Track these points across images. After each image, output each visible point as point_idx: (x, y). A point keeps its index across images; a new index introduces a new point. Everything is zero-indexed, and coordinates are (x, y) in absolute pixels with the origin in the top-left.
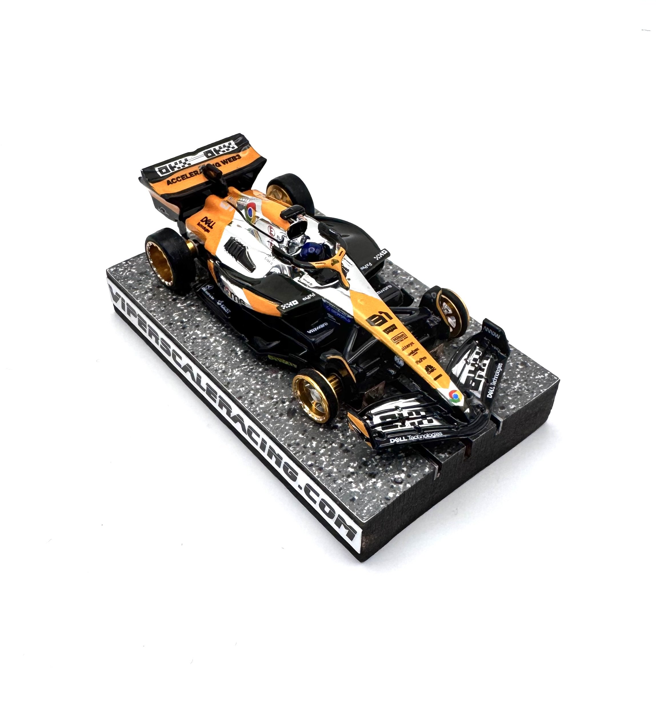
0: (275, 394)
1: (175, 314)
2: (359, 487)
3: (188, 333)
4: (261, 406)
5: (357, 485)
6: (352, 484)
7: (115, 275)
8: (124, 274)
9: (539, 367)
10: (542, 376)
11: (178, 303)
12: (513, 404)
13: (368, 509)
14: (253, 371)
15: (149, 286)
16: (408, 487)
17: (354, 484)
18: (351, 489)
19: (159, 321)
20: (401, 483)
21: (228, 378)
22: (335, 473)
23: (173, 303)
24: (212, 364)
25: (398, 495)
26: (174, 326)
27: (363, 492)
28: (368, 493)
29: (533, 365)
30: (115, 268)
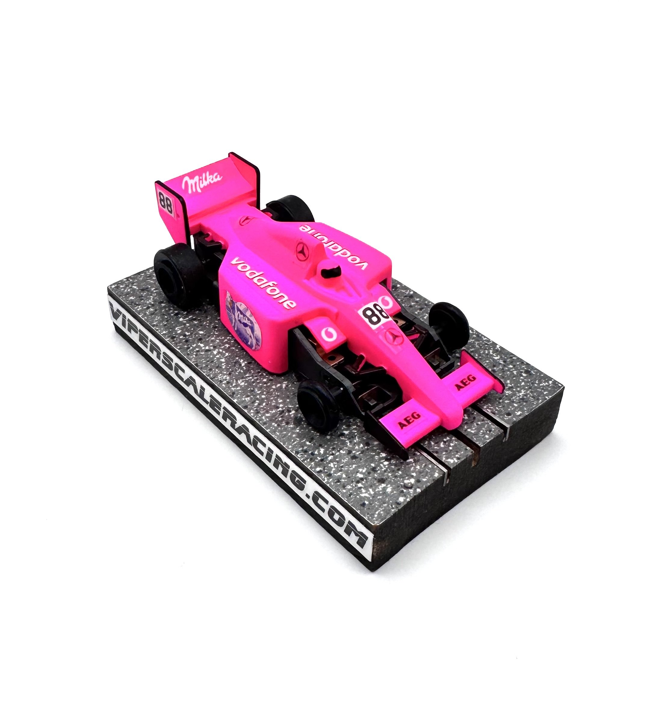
0: (280, 403)
1: (178, 327)
2: (369, 492)
3: (192, 346)
4: (267, 415)
5: (367, 491)
6: (362, 489)
7: (117, 292)
8: (126, 291)
9: (542, 375)
10: (547, 384)
11: (180, 318)
12: (519, 411)
13: (379, 514)
14: (258, 381)
15: (151, 301)
16: (419, 492)
17: (364, 489)
18: (361, 495)
19: (161, 335)
20: (411, 488)
21: (232, 388)
22: (344, 479)
23: (176, 317)
24: (216, 375)
25: (408, 500)
26: (177, 340)
27: (373, 497)
28: (378, 498)
29: (537, 373)
30: (116, 285)
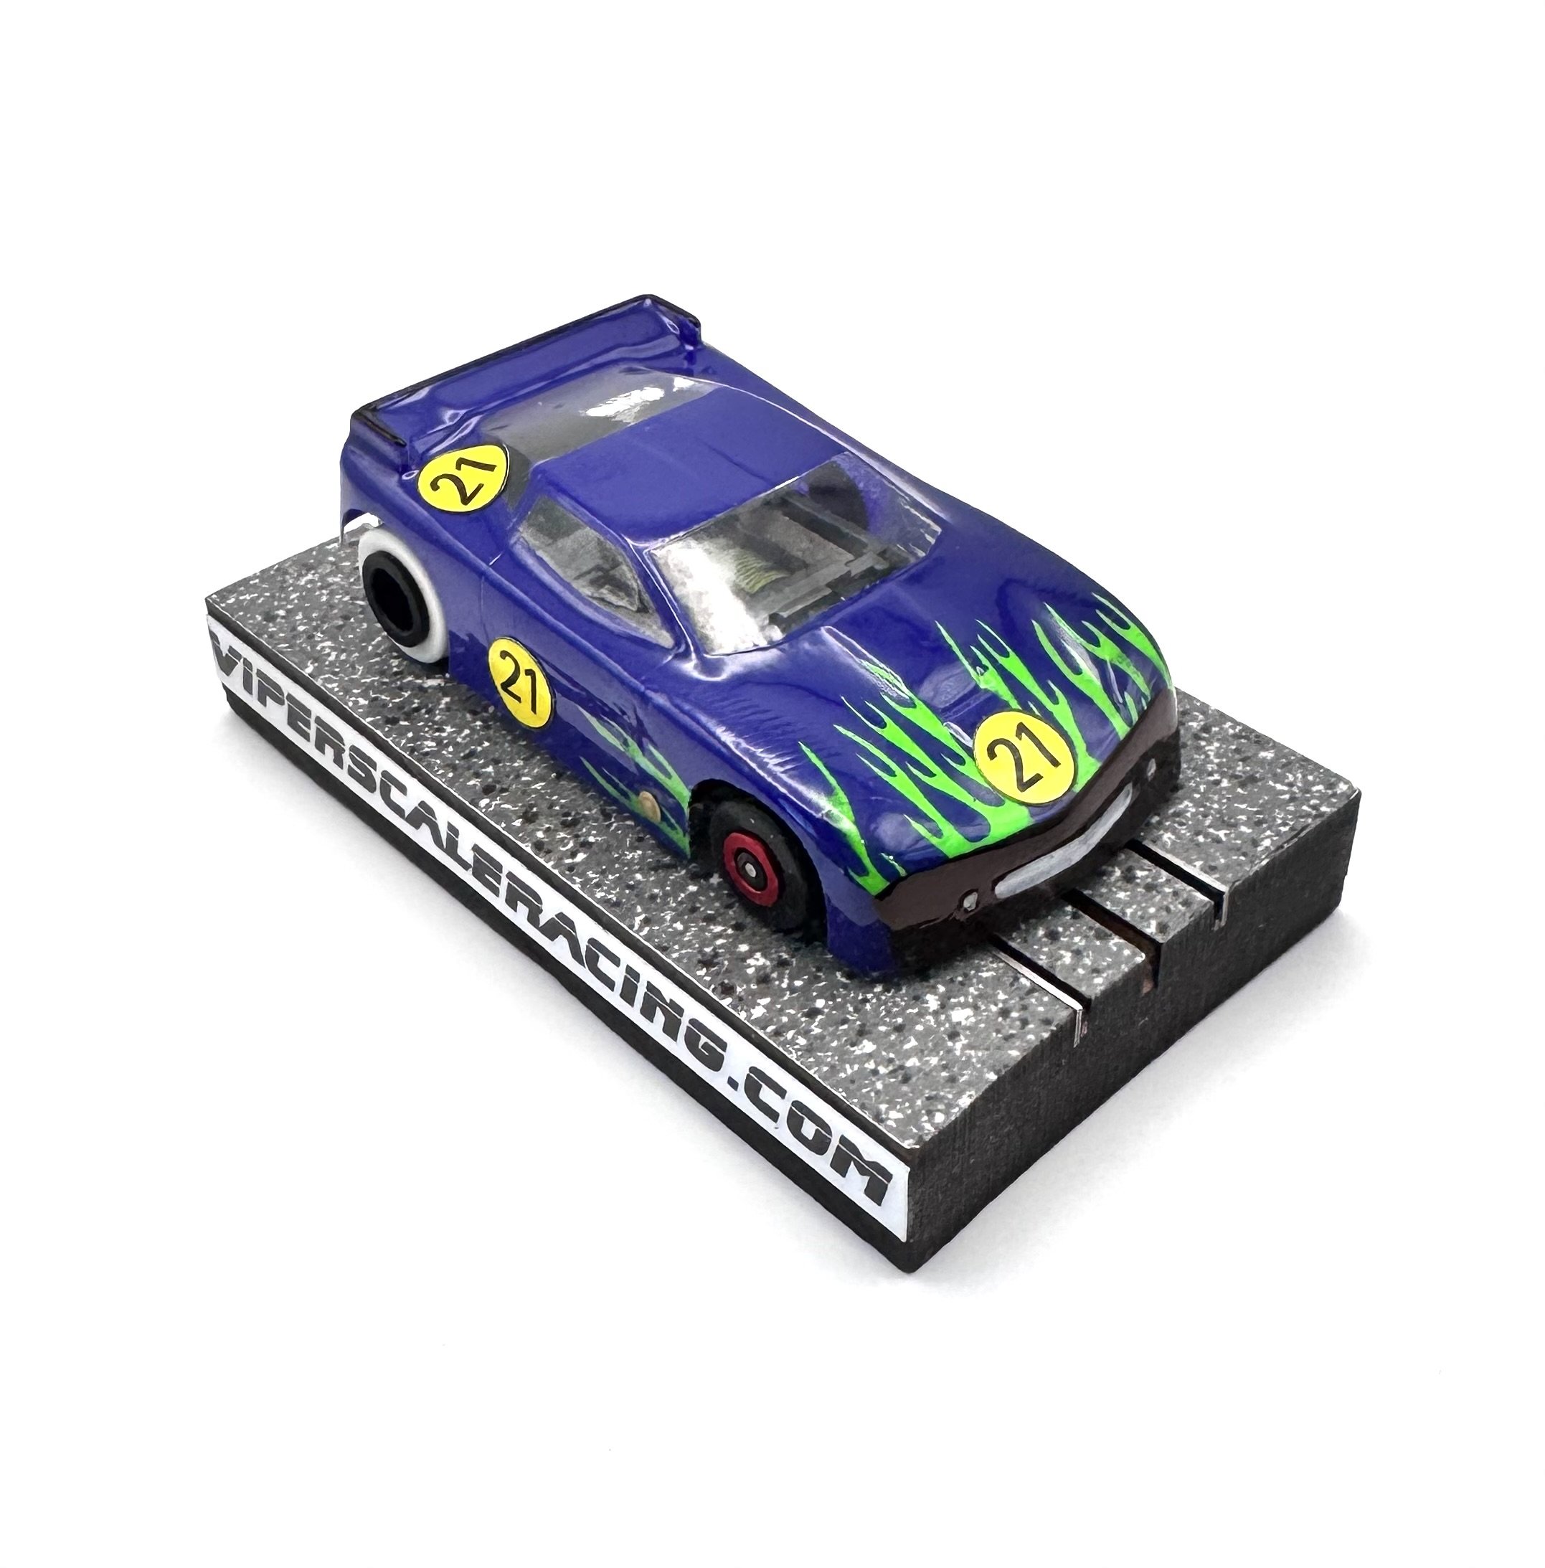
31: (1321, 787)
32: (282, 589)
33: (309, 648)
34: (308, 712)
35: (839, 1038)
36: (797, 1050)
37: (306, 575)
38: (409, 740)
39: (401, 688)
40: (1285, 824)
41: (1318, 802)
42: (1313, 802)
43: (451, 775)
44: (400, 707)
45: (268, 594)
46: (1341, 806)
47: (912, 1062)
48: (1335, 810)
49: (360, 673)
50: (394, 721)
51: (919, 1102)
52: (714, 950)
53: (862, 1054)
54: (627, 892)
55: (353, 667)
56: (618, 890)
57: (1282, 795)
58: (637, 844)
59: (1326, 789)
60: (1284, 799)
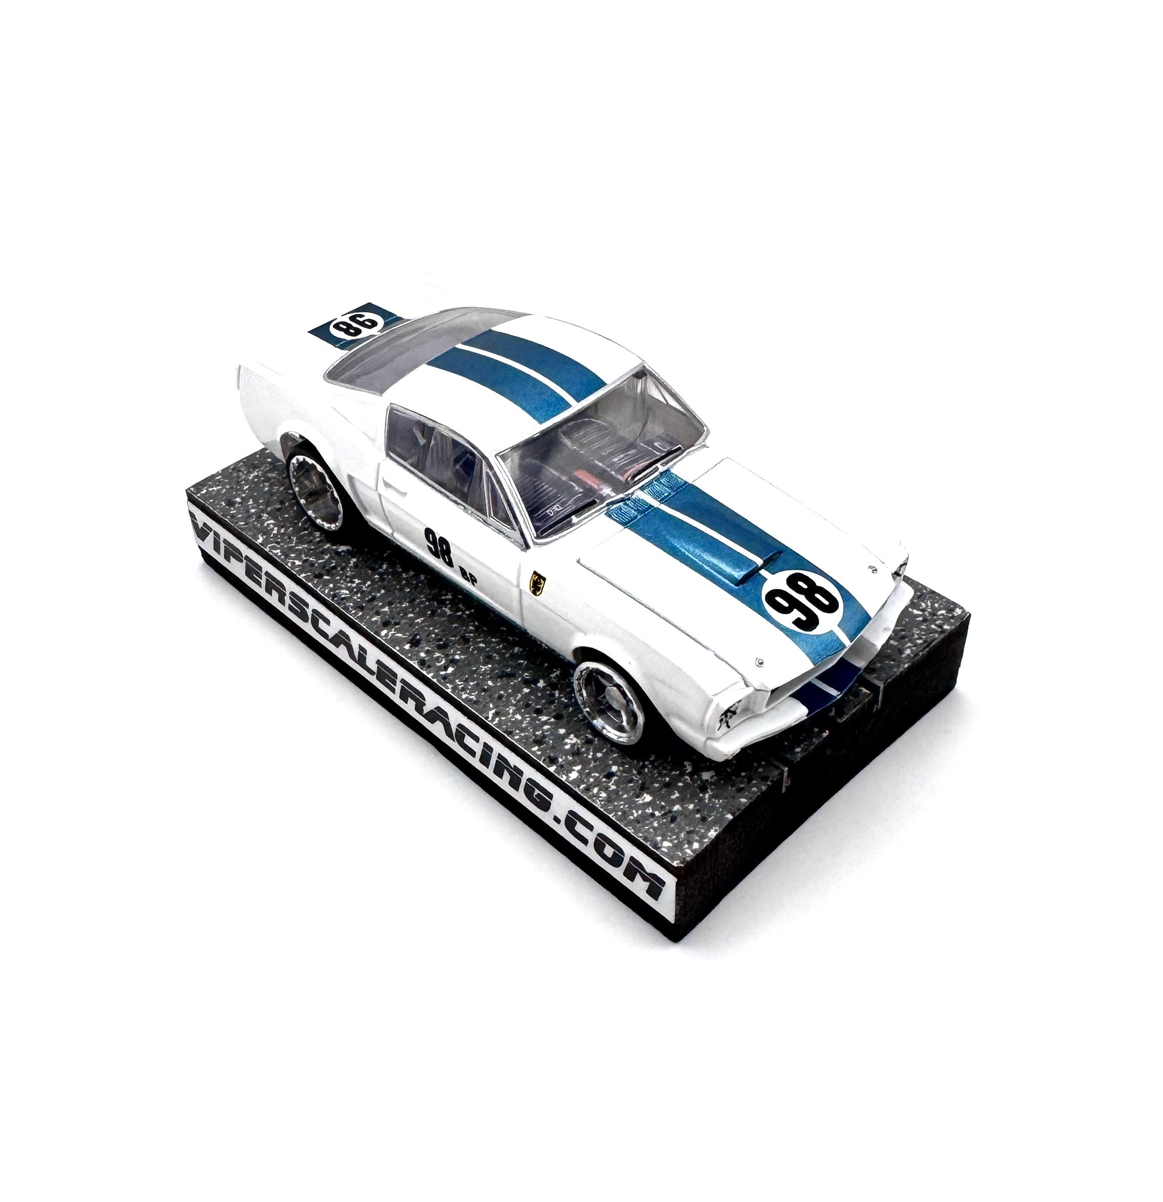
31: (943, 612)
32: (238, 482)
33: (259, 525)
34: (260, 568)
35: (627, 792)
36: (600, 801)
37: (253, 471)
38: (331, 590)
39: (322, 553)
40: (920, 638)
41: (941, 622)
42: (938, 622)
43: (360, 614)
44: (323, 566)
45: (228, 487)
46: (958, 624)
47: (677, 808)
48: (953, 627)
49: (294, 542)
50: (319, 576)
51: (682, 835)
52: (543, 732)
53: (645, 802)
54: (483, 694)
55: (290, 538)
56: (477, 692)
57: (918, 617)
58: (487, 660)
59: (946, 613)
60: (919, 621)
